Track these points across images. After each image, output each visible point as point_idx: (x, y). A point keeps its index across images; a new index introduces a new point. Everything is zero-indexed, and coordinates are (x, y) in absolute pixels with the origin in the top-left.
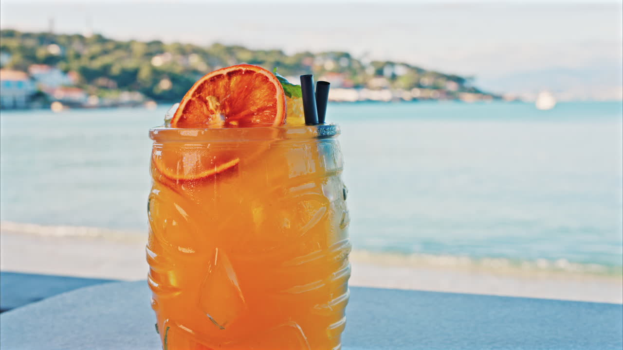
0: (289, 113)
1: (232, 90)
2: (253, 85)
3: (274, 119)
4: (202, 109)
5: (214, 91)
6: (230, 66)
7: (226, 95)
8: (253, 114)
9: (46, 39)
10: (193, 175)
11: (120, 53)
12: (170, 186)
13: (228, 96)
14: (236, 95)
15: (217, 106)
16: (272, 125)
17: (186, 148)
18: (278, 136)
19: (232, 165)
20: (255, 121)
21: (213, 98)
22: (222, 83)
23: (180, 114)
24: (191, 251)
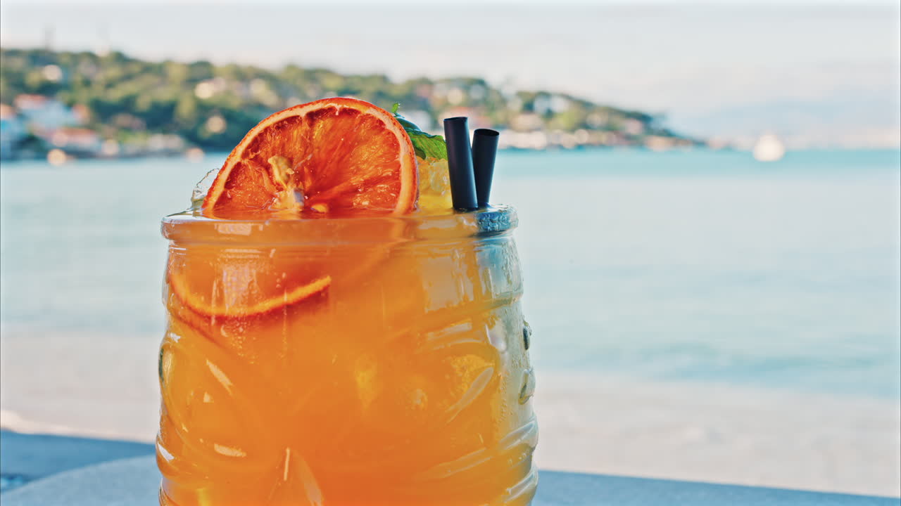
0: (422, 187)
1: (316, 145)
2: (354, 136)
3: (395, 200)
4: (260, 180)
5: (283, 146)
6: (313, 101)
7: (305, 154)
8: (355, 191)
9: (40, 57)
10: (242, 309)
11: (149, 79)
12: (198, 329)
13: (309, 158)
14: (323, 156)
15: (288, 175)
16: (391, 212)
17: (230, 257)
18: (404, 234)
19: (317, 290)
20: (359, 204)
21: (280, 160)
22: (297, 133)
23: (220, 189)
24: (238, 453)
